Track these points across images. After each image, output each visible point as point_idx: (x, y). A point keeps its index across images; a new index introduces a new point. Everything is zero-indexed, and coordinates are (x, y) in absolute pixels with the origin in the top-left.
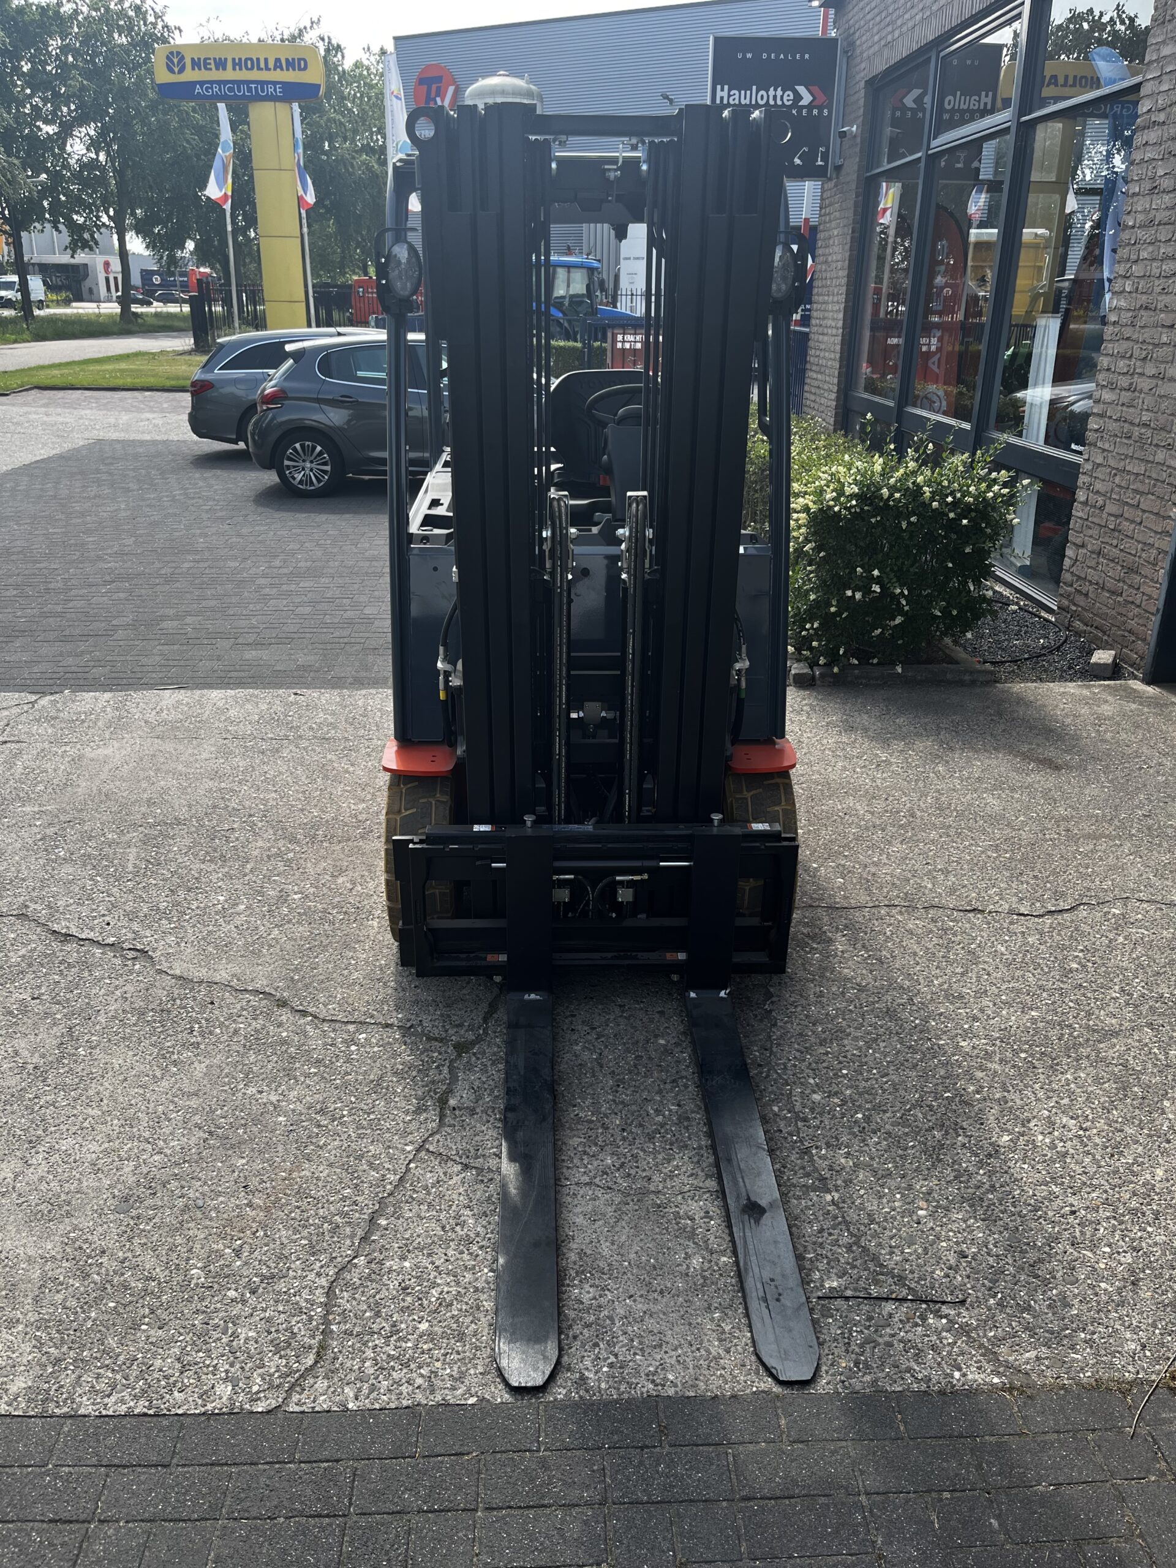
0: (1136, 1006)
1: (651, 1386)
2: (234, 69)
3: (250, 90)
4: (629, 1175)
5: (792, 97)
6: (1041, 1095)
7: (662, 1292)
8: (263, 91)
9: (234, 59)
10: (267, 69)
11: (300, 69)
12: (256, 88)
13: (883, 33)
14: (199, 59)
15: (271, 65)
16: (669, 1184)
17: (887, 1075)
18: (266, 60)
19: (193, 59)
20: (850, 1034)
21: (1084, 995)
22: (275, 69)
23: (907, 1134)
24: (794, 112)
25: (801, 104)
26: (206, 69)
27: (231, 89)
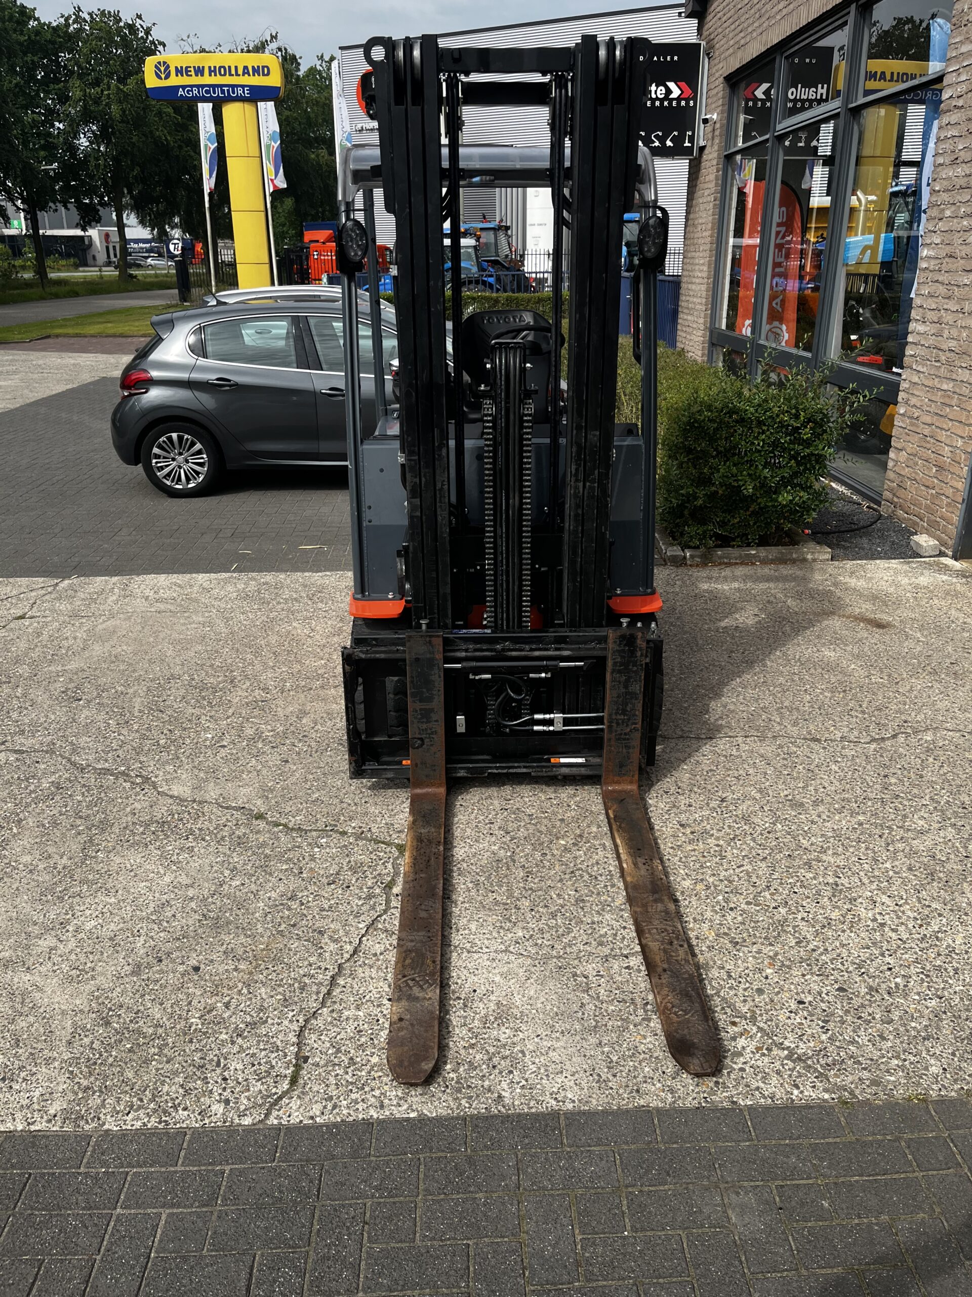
0: (942, 811)
1: (554, 1103)
2: (210, 75)
3: (223, 91)
4: (536, 944)
5: (664, 91)
6: (866, 881)
7: (562, 1032)
8: (234, 93)
9: (210, 67)
10: (237, 75)
11: (264, 75)
12: (228, 91)
13: (738, 38)
14: (182, 67)
15: (240, 72)
16: (568, 950)
17: (743, 866)
18: (236, 68)
19: (176, 68)
20: (712, 835)
21: (901, 803)
22: (243, 75)
23: (758, 911)
24: (666, 103)
25: (671, 96)
26: (188, 75)
27: (208, 92)
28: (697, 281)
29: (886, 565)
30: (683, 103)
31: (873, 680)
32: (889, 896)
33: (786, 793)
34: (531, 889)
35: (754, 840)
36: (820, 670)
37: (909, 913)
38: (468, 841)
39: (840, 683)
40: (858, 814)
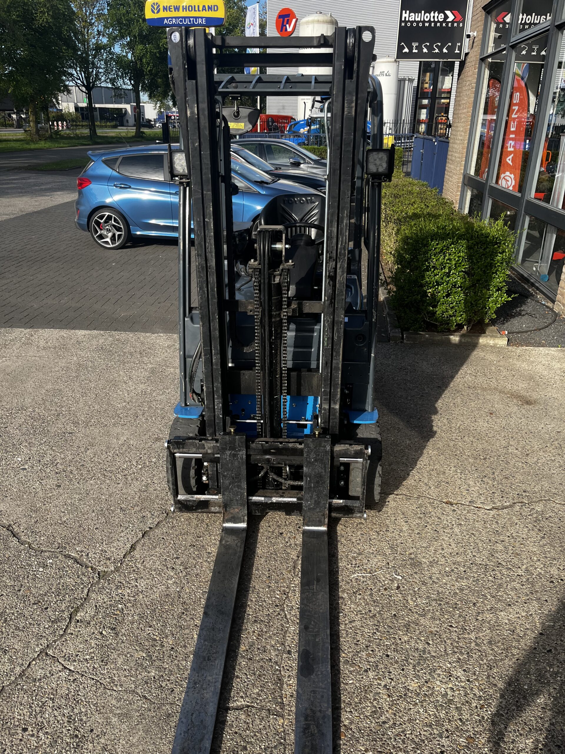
0: (532, 583)
2: (183, 11)
3: (190, 21)
4: (161, 687)
5: (443, 17)
6: (449, 650)
8: (196, 22)
9: (183, 6)
10: (199, 11)
11: (214, 10)
12: (193, 20)
14: (167, 6)
15: (201, 9)
18: (198, 6)
19: (164, 7)
21: (500, 571)
22: (202, 11)
24: (444, 25)
25: (448, 20)
26: (170, 11)
27: (181, 21)
28: (458, 142)
29: (547, 352)
30: (455, 25)
31: (510, 451)
32: (464, 670)
33: (412, 551)
34: (180, 627)
35: (371, 595)
36: (471, 439)
37: (476, 691)
38: (153, 573)
39: (484, 450)
40: (462, 578)
